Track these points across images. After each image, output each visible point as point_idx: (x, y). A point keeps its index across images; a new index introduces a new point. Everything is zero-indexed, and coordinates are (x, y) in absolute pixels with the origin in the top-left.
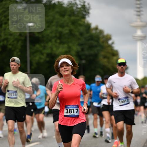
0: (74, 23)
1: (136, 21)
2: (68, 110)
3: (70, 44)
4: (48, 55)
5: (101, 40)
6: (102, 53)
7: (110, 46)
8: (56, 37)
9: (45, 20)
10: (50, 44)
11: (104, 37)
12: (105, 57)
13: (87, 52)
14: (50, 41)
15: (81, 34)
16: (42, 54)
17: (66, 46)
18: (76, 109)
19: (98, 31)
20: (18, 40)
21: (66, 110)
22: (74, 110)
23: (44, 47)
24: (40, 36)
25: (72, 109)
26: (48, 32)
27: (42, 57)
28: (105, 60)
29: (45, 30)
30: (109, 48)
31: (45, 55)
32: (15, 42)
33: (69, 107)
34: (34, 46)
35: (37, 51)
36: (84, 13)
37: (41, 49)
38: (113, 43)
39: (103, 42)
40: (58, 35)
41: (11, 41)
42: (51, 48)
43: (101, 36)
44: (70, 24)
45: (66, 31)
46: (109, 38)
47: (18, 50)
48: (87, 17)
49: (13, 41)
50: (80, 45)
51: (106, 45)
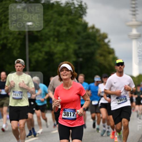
0: (71, 22)
1: (132, 21)
2: (65, 113)
3: (68, 43)
4: (47, 53)
5: (98, 39)
6: (99, 51)
7: (107, 45)
8: (54, 35)
9: (44, 19)
10: (48, 43)
11: (100, 35)
12: (101, 55)
13: (84, 51)
14: (49, 39)
15: (79, 33)
16: (41, 52)
17: (63, 44)
18: (73, 113)
19: (94, 30)
20: (17, 39)
21: (64, 113)
22: (70, 113)
23: (43, 46)
24: (39, 35)
25: (69, 112)
26: (46, 30)
27: (40, 54)
28: (102, 58)
29: (43, 29)
30: (106, 47)
31: (44, 53)
32: (15, 41)
33: (67, 110)
34: (33, 44)
35: (35, 49)
36: (81, 13)
37: (40, 47)
38: (109, 42)
39: (100, 41)
40: (56, 33)
41: (10, 40)
42: (50, 47)
43: (97, 35)
44: (67, 23)
45: (64, 29)
46: (105, 36)
47: (17, 49)
48: (84, 16)
49: (13, 40)
50: (77, 43)
51: (103, 43)
